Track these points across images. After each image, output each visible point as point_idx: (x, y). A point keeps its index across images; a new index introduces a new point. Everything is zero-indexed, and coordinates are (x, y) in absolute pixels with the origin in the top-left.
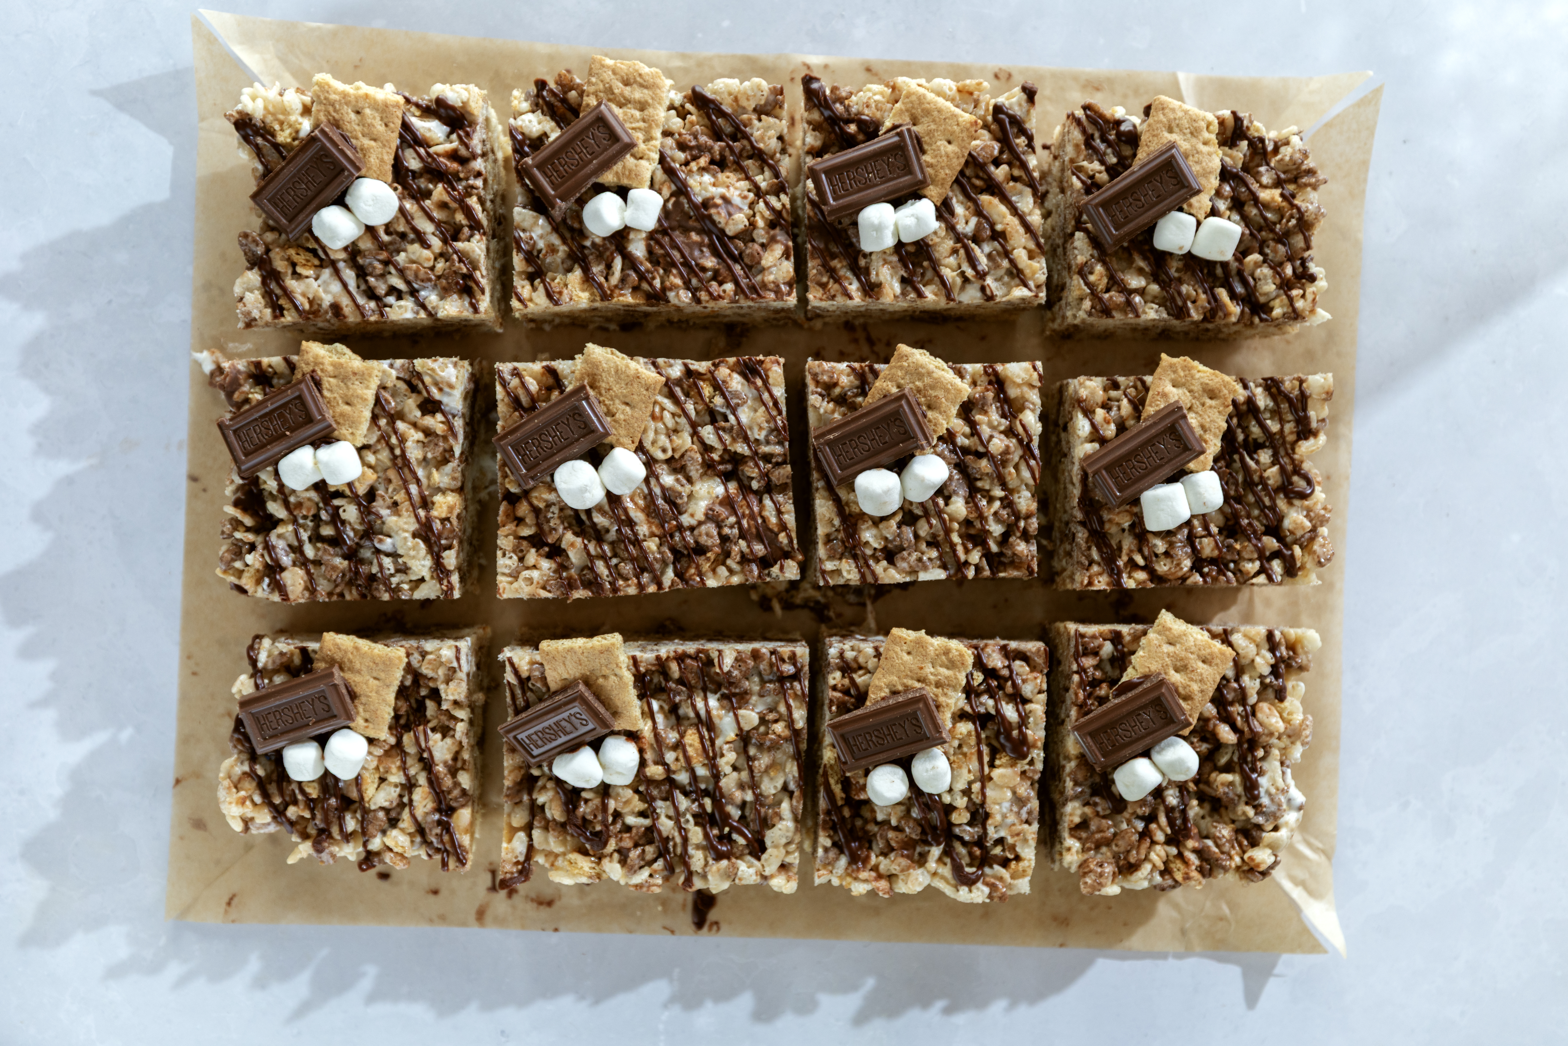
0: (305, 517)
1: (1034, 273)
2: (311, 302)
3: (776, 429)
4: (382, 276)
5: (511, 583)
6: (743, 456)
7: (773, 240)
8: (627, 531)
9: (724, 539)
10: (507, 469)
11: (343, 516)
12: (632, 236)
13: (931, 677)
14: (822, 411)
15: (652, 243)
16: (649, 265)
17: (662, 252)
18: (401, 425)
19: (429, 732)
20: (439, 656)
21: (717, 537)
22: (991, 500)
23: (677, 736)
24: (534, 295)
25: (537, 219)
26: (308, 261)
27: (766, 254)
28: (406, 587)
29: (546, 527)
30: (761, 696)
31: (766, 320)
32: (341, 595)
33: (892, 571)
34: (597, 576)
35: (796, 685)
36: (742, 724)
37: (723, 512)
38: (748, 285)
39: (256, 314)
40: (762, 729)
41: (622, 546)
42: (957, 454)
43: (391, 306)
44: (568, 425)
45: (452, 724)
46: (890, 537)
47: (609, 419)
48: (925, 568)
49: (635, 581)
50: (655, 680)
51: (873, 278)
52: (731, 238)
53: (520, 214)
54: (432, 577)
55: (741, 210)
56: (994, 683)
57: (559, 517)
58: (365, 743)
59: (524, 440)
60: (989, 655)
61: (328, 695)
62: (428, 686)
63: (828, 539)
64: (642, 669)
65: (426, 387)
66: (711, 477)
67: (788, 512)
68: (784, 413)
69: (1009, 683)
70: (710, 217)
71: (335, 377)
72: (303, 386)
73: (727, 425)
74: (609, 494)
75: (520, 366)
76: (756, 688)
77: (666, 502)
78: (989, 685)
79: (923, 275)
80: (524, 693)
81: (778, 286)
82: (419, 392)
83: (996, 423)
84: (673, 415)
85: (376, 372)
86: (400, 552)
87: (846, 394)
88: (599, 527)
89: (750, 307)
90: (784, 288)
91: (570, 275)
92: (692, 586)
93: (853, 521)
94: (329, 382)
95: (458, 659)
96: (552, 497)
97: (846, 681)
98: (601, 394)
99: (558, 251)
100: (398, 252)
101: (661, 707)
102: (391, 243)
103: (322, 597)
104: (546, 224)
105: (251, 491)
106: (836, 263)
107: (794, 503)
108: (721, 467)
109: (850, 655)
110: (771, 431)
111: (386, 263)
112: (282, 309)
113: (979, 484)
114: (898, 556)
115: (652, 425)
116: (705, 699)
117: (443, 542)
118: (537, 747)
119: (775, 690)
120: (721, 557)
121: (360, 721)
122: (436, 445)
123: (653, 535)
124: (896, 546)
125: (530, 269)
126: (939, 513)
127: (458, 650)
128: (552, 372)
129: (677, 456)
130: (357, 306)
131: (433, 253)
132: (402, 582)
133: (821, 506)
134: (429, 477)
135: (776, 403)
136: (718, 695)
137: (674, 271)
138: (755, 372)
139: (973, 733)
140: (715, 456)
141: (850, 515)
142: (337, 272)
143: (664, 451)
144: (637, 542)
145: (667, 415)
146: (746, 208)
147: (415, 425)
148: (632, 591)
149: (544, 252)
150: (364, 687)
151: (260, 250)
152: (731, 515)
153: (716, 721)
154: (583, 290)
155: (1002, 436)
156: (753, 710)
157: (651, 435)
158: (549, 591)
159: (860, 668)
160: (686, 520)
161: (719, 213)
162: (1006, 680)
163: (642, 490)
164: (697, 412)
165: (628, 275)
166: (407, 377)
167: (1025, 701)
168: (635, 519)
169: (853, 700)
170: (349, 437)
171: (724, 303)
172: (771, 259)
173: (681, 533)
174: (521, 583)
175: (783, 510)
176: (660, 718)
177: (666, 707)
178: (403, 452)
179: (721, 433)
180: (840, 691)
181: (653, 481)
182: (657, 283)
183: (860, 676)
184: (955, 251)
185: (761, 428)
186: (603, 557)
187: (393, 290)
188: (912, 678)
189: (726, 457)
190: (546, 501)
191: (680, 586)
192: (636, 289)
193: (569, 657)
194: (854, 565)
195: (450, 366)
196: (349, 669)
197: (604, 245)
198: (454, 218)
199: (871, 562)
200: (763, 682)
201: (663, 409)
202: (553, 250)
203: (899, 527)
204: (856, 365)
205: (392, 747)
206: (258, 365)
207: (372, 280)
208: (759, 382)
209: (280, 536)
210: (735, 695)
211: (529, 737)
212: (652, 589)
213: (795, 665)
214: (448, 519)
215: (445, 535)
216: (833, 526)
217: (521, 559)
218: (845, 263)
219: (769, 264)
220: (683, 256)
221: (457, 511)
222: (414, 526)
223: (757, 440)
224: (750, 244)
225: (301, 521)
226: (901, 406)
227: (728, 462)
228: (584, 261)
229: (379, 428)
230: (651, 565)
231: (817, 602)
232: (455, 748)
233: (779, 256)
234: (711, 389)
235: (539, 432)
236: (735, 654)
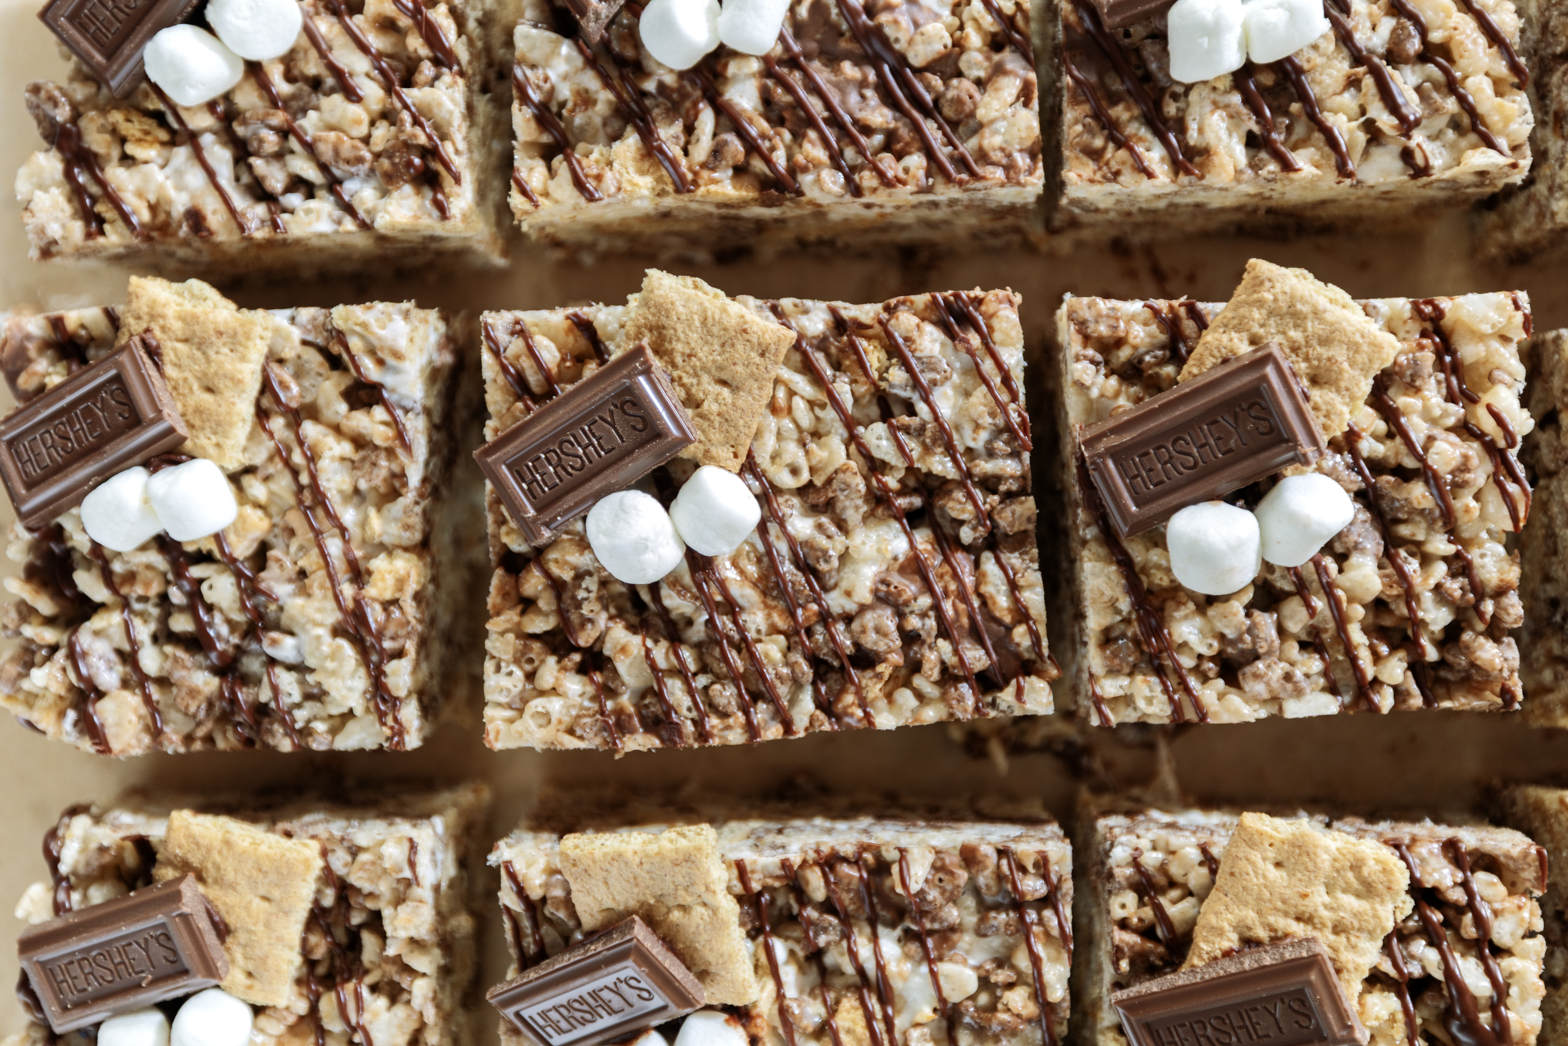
0: (143, 599)
1: (1507, 121)
2: (153, 208)
3: (1008, 428)
4: (279, 156)
5: (511, 721)
6: (944, 481)
7: (999, 70)
8: (724, 622)
9: (910, 638)
10: (503, 509)
11: (209, 596)
12: (732, 68)
13: (1325, 914)
14: (1095, 393)
15: (770, 83)
16: (765, 125)
17: (788, 98)
18: (309, 429)
19: (365, 992)
20: (381, 857)
21: (895, 635)
22: (1426, 560)
23: (822, 1011)
24: (552, 185)
25: (558, 45)
26: (147, 133)
27: (986, 98)
28: (320, 727)
29: (574, 617)
30: (980, 933)
31: (975, 235)
32: (209, 739)
33: (1234, 699)
34: (669, 709)
35: (1048, 913)
36: (946, 993)
37: (909, 587)
38: (951, 158)
39: (54, 231)
40: (984, 999)
41: (717, 652)
42: (1360, 472)
43: (292, 212)
44: (613, 425)
45: (405, 981)
46: (1230, 634)
47: (690, 412)
48: (1298, 693)
49: (741, 717)
50: (780, 901)
51: (1193, 137)
52: (917, 71)
53: (526, 37)
54: (368, 710)
55: (937, 17)
56: (1437, 917)
57: (600, 599)
58: (247, 1013)
59: (531, 454)
60: (1423, 860)
61: (173, 933)
62: (365, 908)
63: (1107, 638)
64: (756, 886)
65: (352, 357)
66: (882, 520)
67: (1031, 586)
68: (1022, 398)
69: (1468, 918)
70: (878, 31)
71: (186, 341)
72: (124, 358)
73: (914, 422)
74: (691, 555)
75: (528, 317)
76: (972, 920)
77: (798, 567)
78: (1425, 919)
79: (1289, 129)
80: (536, 926)
81: (1009, 156)
82: (346, 370)
83: (1437, 412)
84: (812, 404)
85: (258, 330)
86: (310, 662)
87: (1141, 361)
88: (674, 615)
89: (952, 203)
90: (1022, 161)
91: (617, 145)
92: (849, 726)
93: (1156, 602)
94: (175, 350)
95: (412, 864)
96: (582, 560)
97: (1148, 913)
98: (674, 366)
99: (594, 102)
100: (304, 111)
101: (792, 953)
102: (294, 97)
103: (173, 744)
104: (575, 54)
105: (51, 552)
106: (1120, 112)
107: (1041, 569)
108: (902, 502)
109: (1151, 859)
110: (998, 432)
111: (284, 133)
112: (101, 221)
113: (1404, 531)
114: (1248, 670)
115: (772, 422)
116: (874, 938)
117: (387, 644)
118: (560, 1031)
119: (1007, 925)
120: (903, 672)
121: (236, 976)
122: (374, 464)
123: (774, 630)
124: (1243, 651)
125: (546, 138)
126: (1328, 589)
127: (413, 847)
128: (585, 327)
129: (818, 482)
130: (232, 211)
131: (368, 111)
132: (316, 718)
133: (1095, 575)
134: (364, 524)
135: (1006, 380)
136: (898, 932)
137: (812, 134)
138: (966, 320)
139: (1400, 1016)
140: (891, 482)
141: (1150, 591)
142: (198, 154)
143: (795, 471)
144: (744, 645)
145: (799, 405)
146: (946, 13)
147: (337, 429)
148: (736, 737)
149: (570, 105)
150: (243, 914)
151: (62, 114)
152: (922, 593)
153: (897, 984)
154: (642, 173)
155: (1453, 437)
156: (965, 962)
157: (770, 442)
158: (581, 738)
159: (1172, 884)
160: (835, 601)
161: (896, 22)
162: (1460, 910)
163: (753, 545)
164: (856, 400)
165: (726, 143)
166: (320, 341)
167: (1499, 951)
168: (740, 601)
169: (1161, 949)
170: (212, 451)
171: (904, 194)
172: (995, 105)
173: (827, 627)
174: (528, 722)
175: (1021, 582)
176: (789, 974)
177: (801, 954)
178: (313, 477)
179: (901, 436)
180: (1136, 931)
181: (773, 528)
182: (780, 158)
183: (1174, 902)
184: (1353, 83)
185: (977, 427)
186: (680, 672)
187: (297, 183)
188: (1286, 914)
189: (912, 483)
190: (575, 568)
191: (827, 727)
192: (740, 171)
193: (615, 871)
194: (1159, 688)
195: (398, 320)
196: (216, 882)
197: (680, 90)
198: (405, 47)
199: (1193, 682)
200: (985, 908)
201: (791, 393)
202: (586, 100)
203: (1248, 615)
204: (1162, 304)
205: (301, 1018)
206: (57, 323)
207: (257, 163)
208: (975, 340)
209: (97, 633)
210: (931, 933)
211: (543, 1014)
212: (773, 732)
213: (1046, 877)
214: (395, 602)
215: (390, 631)
216: (1118, 612)
217: (530, 677)
218: (1136, 112)
219: (994, 115)
220: (828, 106)
221: (412, 586)
222: (333, 616)
223: (969, 451)
224: (955, 82)
225: (137, 606)
226: (1265, 378)
227: (915, 491)
228: (643, 120)
229: (271, 435)
230: (771, 688)
231: (1069, 744)
232: (413, 1025)
233: (1011, 99)
234: (883, 355)
235: (560, 437)
236: (931, 857)
